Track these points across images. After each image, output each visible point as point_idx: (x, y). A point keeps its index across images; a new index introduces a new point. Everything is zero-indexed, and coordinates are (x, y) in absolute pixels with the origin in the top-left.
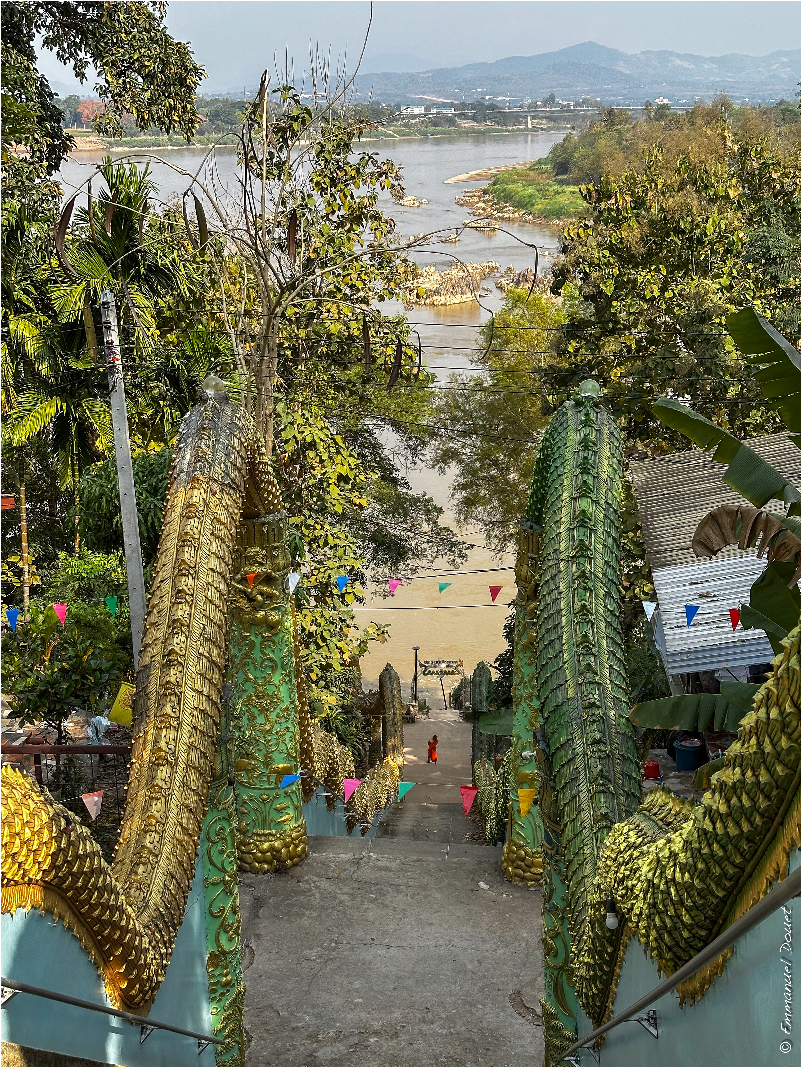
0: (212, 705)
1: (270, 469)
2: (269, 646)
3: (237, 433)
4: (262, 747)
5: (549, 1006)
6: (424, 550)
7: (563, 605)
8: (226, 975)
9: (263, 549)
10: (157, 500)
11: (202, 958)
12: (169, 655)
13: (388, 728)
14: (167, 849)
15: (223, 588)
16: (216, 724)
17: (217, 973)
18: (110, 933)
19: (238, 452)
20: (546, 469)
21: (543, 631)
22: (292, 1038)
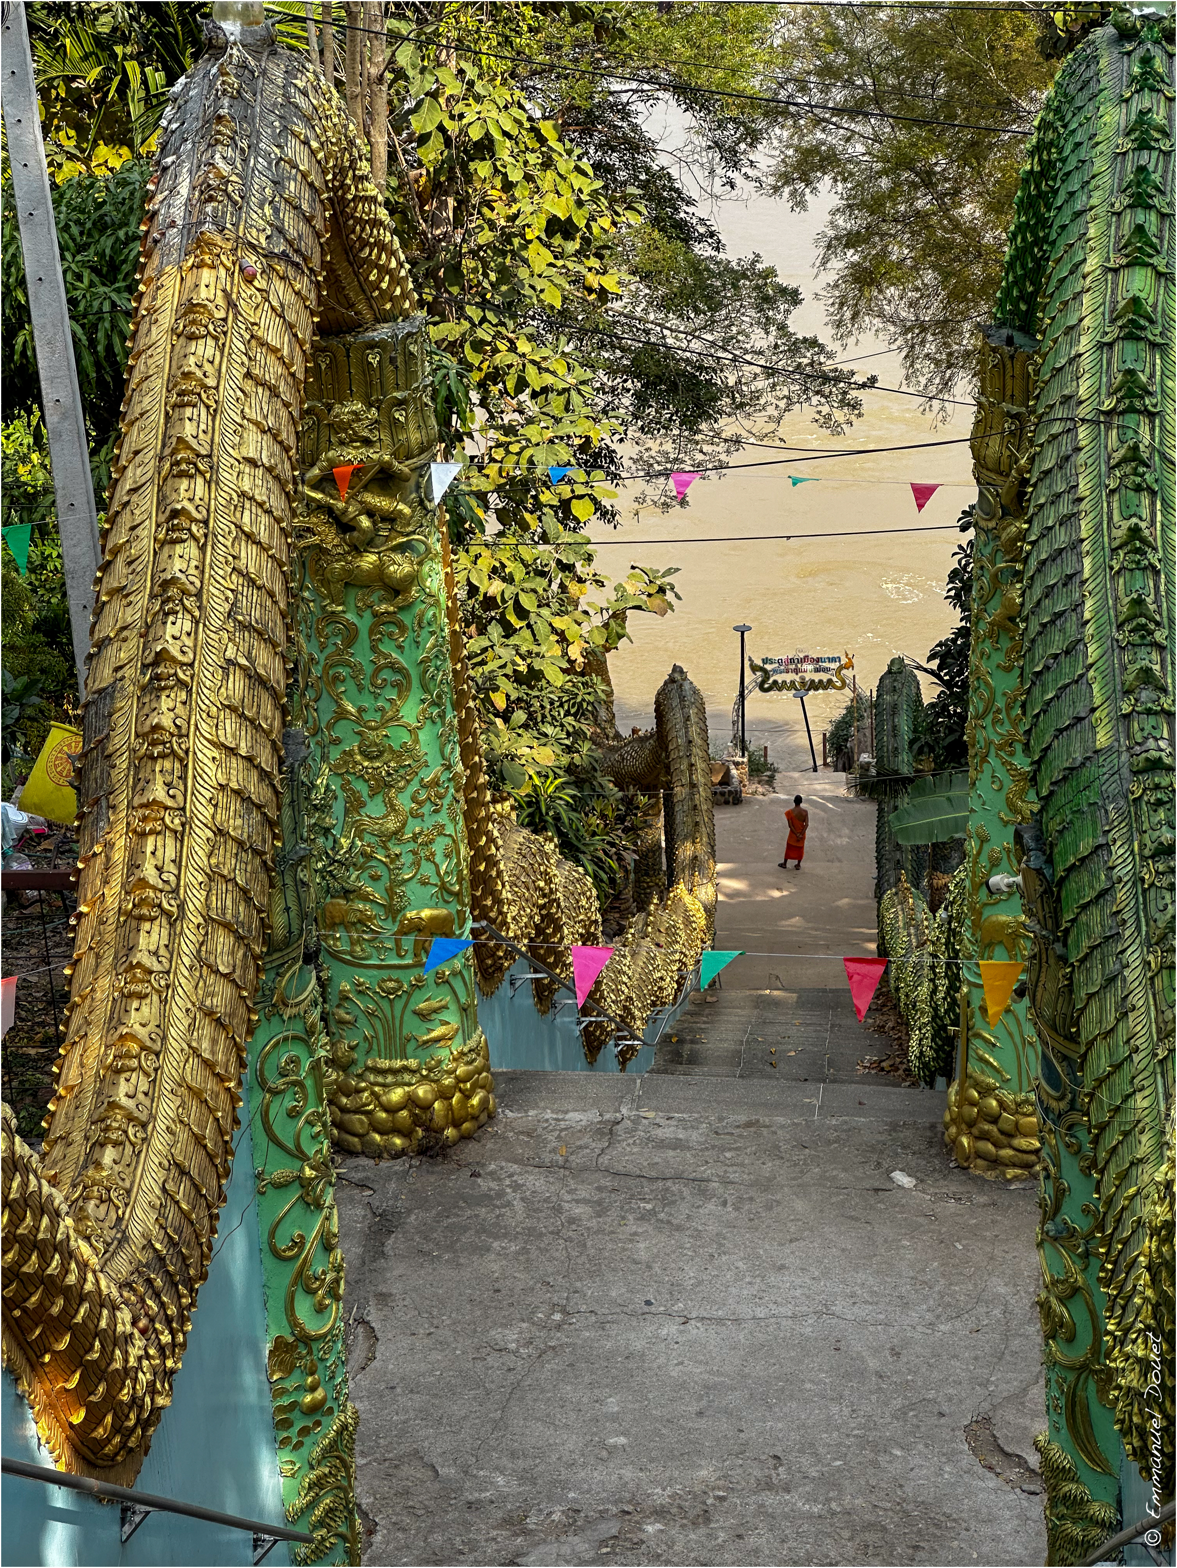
0: (261, 780)
1: (383, 214)
2: (390, 635)
3: (300, 128)
4: (381, 871)
5: (1056, 1453)
6: (756, 395)
7: (1085, 528)
8: (313, 1389)
9: (370, 405)
10: (118, 291)
11: (256, 1351)
12: (155, 663)
13: (679, 817)
14: (167, 1108)
15: (278, 503)
16: (271, 824)
17: (290, 1384)
18: (41, 1302)
19: (304, 176)
20: (1046, 198)
21: (1037, 592)
22: (467, 1525)
